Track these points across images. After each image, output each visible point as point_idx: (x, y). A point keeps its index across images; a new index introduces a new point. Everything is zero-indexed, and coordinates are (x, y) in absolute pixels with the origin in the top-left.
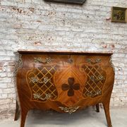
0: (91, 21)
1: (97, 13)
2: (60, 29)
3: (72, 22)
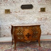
0: (35, 13)
1: (36, 10)
2: (26, 15)
3: (29, 13)
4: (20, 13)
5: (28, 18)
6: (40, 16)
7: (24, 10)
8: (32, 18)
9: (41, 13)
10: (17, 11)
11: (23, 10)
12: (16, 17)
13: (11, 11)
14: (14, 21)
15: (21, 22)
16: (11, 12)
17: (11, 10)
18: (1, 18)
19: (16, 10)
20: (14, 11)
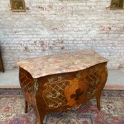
0: (93, 11)
1: (99, 3)
2: (69, 18)
3: (78, 12)
5: (74, 25)
6: (106, 22)
9: (112, 11)
10: (43, 5)
11: (61, 4)
12: (40, 22)
13: (27, 6)
14: (35, 32)
15: (55, 36)
16: (28, 9)
20: (36, 4)
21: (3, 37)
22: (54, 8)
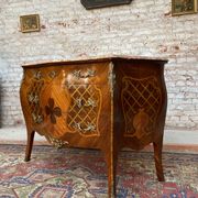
1: (151, 9)
4: (80, 28)
7: (95, 11)
8: (129, 46)
10: (64, 20)
11: (90, 15)
12: (60, 46)
13: (42, 23)
16: (44, 27)
17: (41, 17)
18: (8, 53)
19: (62, 14)
20: (55, 20)
21: (6, 71)
22: (81, 22)
